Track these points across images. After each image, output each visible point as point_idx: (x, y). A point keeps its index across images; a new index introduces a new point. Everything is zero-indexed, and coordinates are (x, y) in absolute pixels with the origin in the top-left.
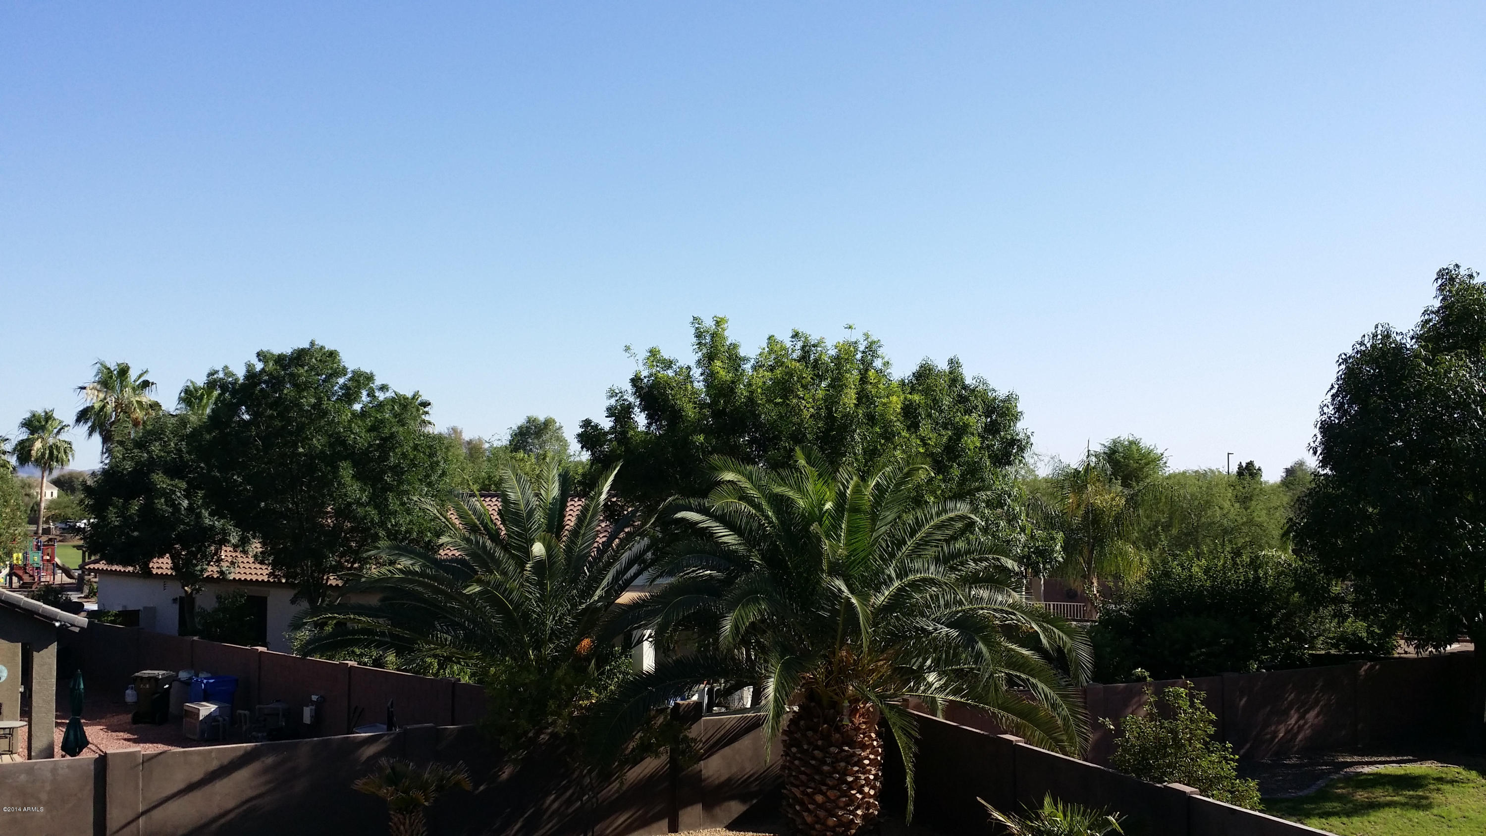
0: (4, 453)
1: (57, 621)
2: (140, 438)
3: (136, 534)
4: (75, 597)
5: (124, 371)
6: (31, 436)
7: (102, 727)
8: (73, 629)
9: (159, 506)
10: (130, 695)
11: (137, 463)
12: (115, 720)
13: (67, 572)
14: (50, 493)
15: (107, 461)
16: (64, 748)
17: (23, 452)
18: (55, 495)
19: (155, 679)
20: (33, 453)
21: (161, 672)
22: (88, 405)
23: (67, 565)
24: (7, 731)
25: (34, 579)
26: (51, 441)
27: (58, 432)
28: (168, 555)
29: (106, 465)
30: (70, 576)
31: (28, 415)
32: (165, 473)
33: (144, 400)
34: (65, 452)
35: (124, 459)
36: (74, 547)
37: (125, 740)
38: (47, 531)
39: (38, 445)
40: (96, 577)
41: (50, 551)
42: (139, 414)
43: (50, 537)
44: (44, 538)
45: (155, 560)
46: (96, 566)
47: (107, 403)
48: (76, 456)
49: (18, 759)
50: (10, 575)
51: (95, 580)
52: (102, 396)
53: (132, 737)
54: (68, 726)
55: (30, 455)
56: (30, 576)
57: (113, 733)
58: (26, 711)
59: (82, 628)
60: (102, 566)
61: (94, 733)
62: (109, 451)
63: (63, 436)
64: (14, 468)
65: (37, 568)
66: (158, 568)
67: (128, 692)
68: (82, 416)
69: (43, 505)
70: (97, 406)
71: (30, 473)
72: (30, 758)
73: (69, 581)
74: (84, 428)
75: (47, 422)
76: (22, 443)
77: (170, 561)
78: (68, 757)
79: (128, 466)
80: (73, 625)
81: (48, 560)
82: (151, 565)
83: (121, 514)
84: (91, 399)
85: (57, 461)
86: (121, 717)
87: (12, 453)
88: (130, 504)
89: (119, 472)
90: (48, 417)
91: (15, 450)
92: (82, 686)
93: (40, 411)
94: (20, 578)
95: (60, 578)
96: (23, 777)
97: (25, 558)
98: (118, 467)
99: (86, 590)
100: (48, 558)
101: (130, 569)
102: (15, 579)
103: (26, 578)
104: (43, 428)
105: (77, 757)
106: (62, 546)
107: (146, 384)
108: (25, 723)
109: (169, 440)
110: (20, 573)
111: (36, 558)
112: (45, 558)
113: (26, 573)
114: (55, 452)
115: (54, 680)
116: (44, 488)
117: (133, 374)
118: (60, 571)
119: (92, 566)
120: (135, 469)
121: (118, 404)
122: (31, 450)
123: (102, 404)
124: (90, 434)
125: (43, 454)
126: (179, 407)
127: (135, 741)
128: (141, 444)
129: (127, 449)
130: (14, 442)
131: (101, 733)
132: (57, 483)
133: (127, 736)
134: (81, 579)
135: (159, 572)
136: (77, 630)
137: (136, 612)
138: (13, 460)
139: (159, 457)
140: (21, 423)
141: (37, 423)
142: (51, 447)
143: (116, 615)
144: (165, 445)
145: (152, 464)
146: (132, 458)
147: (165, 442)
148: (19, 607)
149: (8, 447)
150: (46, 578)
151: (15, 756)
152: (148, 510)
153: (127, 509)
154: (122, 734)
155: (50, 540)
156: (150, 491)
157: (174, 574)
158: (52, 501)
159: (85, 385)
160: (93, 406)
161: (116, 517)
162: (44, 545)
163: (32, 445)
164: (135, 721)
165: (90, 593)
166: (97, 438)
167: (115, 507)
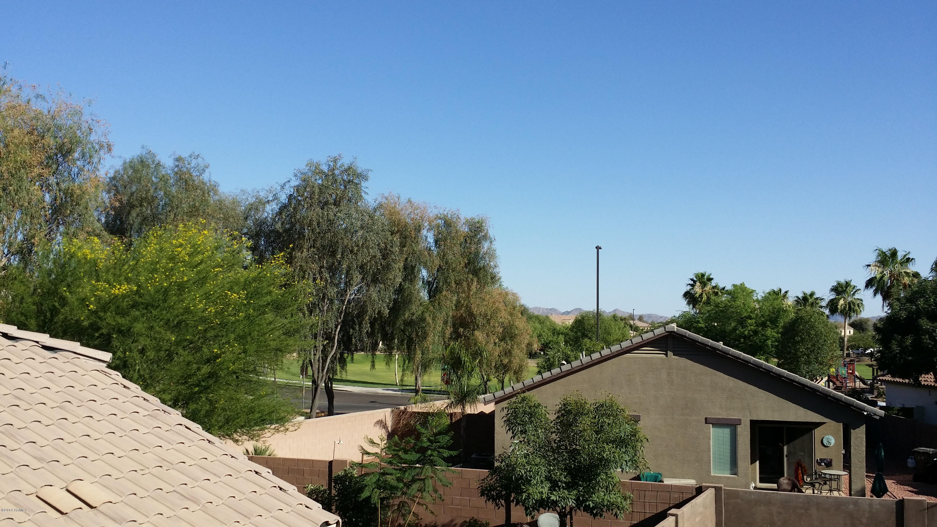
0: (821, 307)
1: (865, 411)
2: (909, 296)
3: (910, 358)
4: (870, 397)
5: (894, 253)
6: (837, 297)
7: (893, 481)
8: (875, 417)
9: (925, 341)
10: (911, 463)
11: (909, 312)
12: (901, 478)
13: (862, 380)
14: (849, 332)
15: (889, 312)
16: (872, 491)
17: (833, 306)
18: (852, 333)
19: (927, 454)
20: (839, 307)
21: (932, 450)
22: (873, 276)
23: (863, 377)
24: (836, 477)
25: (843, 385)
26: (850, 299)
27: (854, 294)
28: (932, 373)
29: (889, 314)
30: (865, 383)
31: (835, 284)
32: (927, 319)
33: (908, 271)
34: (858, 306)
35: (900, 310)
36: (867, 365)
37: (909, 491)
38: (848, 355)
39: (842, 302)
40: (882, 385)
41: (851, 367)
42: (906, 280)
43: (851, 359)
44: (848, 360)
45: (923, 375)
46: (884, 378)
47: (885, 274)
48: (865, 308)
49: (843, 495)
50: (828, 381)
51: (881, 387)
52: (880, 270)
53: (914, 490)
54: (875, 478)
55: (837, 309)
56: (840, 382)
57: (901, 486)
58: (847, 465)
59: (881, 417)
60: (888, 378)
61: (890, 483)
62: (890, 305)
63: (857, 296)
64: (828, 316)
65: (844, 378)
66: (924, 381)
67: (909, 460)
68: (869, 283)
69: (846, 339)
70: (878, 276)
71: (838, 319)
72: (850, 495)
73: (864, 386)
74: (871, 291)
75: (847, 288)
76: (832, 301)
77: (933, 377)
78: (875, 498)
79: (904, 314)
80: (875, 415)
81: (851, 373)
82: (920, 379)
83: (900, 345)
84: (875, 272)
85: (854, 312)
86: (906, 476)
87: (826, 307)
88: (905, 339)
89: (897, 318)
90: (848, 284)
91: (828, 305)
92: (883, 454)
93: (843, 281)
94: (834, 383)
95: (859, 384)
96: (851, 507)
97: (837, 371)
98: (897, 315)
99: (876, 393)
100: (851, 371)
101: (907, 381)
102: (831, 384)
103: (838, 384)
104: (844, 291)
105: (881, 499)
106: (859, 364)
107: (908, 260)
108: (847, 473)
109: (930, 297)
110: (834, 380)
111: (843, 371)
112: (849, 371)
113: (838, 380)
114: (852, 305)
115: (864, 448)
116: (846, 328)
117: (900, 255)
118: (859, 380)
119: (881, 378)
120: (908, 316)
121: (892, 275)
122: (838, 305)
123: (881, 275)
124: (875, 295)
125: (845, 308)
126: (931, 274)
127: (916, 493)
128: (911, 300)
129: (902, 304)
130: (827, 301)
131: (893, 485)
132: (852, 325)
133: (910, 489)
134: (872, 385)
135: (926, 383)
136: (878, 418)
137: (911, 409)
138: (827, 312)
139: (924, 308)
140: (831, 289)
141: (841, 289)
142: (849, 303)
143: (898, 410)
144: (927, 301)
145: (919, 313)
146: (905, 310)
147: (927, 298)
148: (841, 401)
149: (824, 304)
150: (850, 385)
151: (841, 492)
152: (917, 342)
153: (904, 342)
154: (907, 487)
155: (851, 361)
156: (917, 331)
157: (936, 385)
158: (850, 337)
159: (870, 264)
160: (876, 277)
161: (897, 347)
162: (848, 364)
163: (837, 303)
164: (916, 479)
165: (878, 395)
166: (879, 297)
167: (896, 341)
